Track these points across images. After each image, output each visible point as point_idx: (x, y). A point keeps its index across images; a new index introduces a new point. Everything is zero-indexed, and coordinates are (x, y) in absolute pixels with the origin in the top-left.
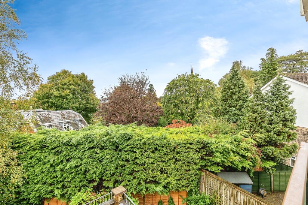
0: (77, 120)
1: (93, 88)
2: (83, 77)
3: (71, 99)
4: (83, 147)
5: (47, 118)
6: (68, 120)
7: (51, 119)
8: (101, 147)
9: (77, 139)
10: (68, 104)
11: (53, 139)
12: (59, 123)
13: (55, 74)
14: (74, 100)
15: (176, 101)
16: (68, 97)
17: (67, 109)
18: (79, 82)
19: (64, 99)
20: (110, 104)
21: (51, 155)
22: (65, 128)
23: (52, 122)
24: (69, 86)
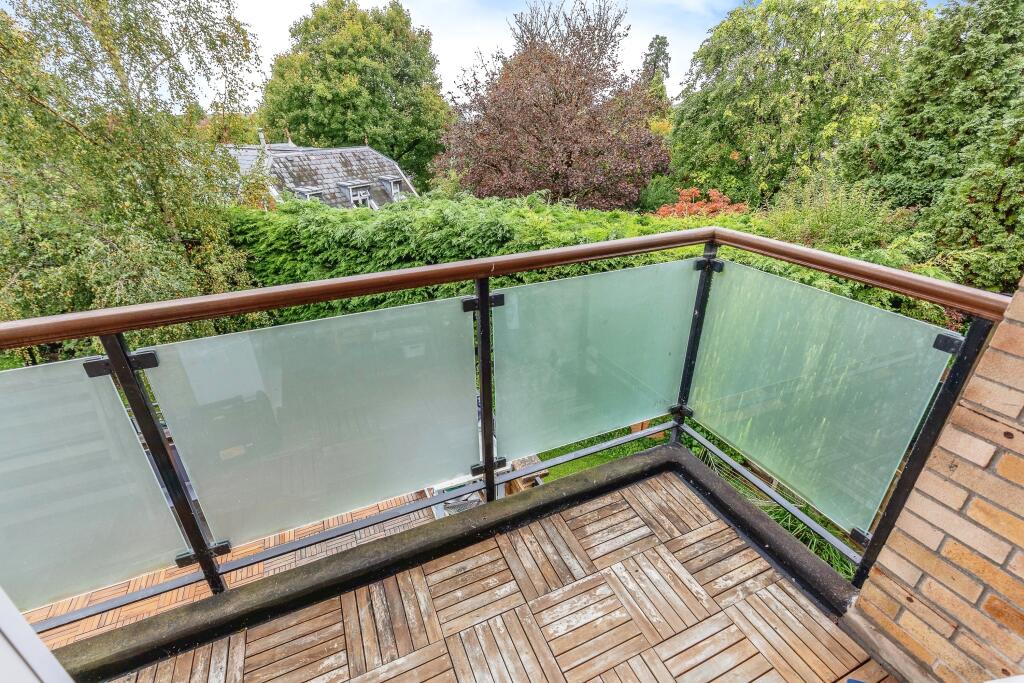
0: (387, 181)
1: (433, 63)
2: (395, 23)
3: (367, 107)
4: (384, 256)
5: (305, 170)
6: (361, 179)
7: (316, 174)
8: (429, 258)
9: (367, 233)
10: (359, 125)
11: (313, 228)
12: (339, 186)
13: (309, 13)
14: (375, 112)
15: (728, 113)
16: (358, 101)
17: (359, 142)
18: (386, 41)
19: (348, 108)
20: (477, 124)
21: (316, 267)
22: (356, 202)
23: (321, 184)
24: (355, 58)
